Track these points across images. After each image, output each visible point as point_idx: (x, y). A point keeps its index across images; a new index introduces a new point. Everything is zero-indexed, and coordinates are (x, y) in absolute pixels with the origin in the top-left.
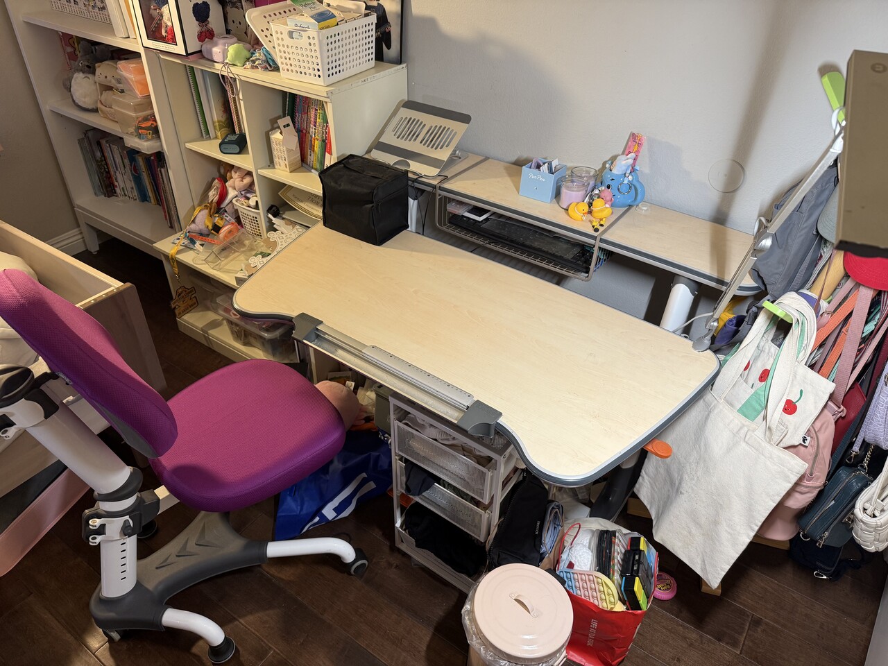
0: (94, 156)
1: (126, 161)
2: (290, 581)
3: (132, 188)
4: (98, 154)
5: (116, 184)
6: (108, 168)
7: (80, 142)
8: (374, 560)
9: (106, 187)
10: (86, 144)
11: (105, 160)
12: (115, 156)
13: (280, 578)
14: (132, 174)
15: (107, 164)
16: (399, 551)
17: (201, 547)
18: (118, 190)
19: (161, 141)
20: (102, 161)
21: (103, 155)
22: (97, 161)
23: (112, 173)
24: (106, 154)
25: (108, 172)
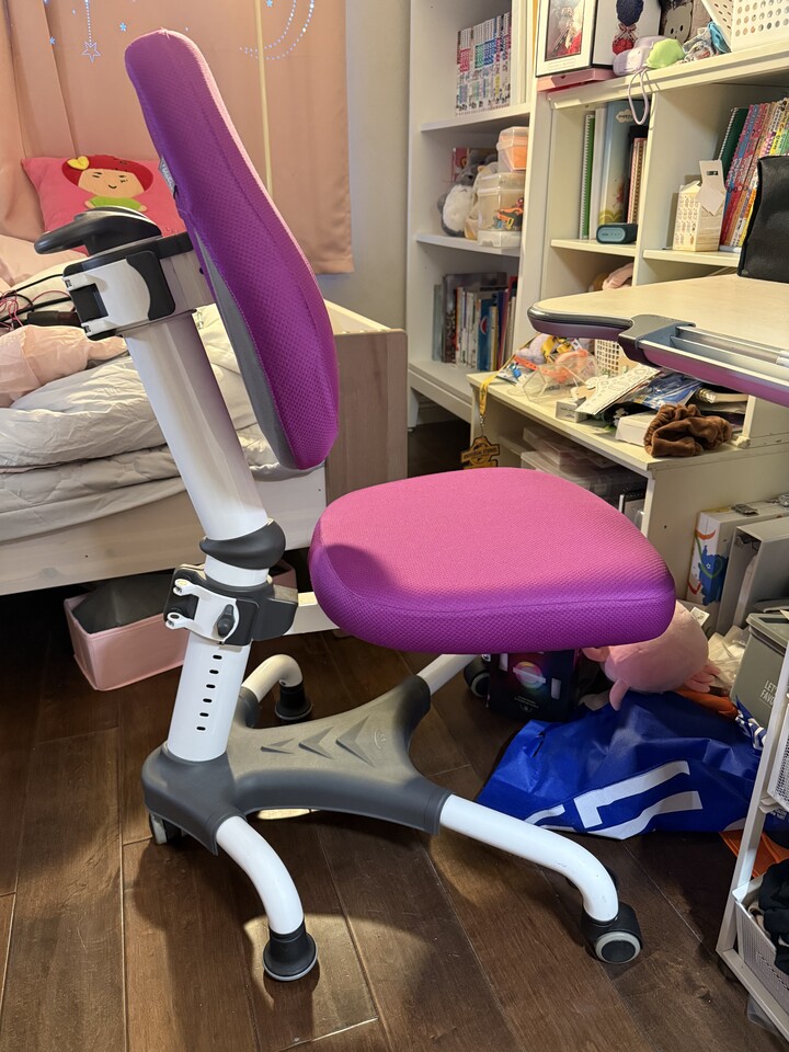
0: (445, 307)
1: (478, 314)
2: (467, 900)
3: (474, 351)
4: (450, 306)
5: (458, 345)
6: (456, 325)
7: (436, 288)
8: (656, 955)
9: (447, 349)
10: (441, 293)
11: (456, 315)
12: (468, 308)
13: (452, 886)
14: (480, 331)
15: (455, 320)
16: (721, 965)
17: (343, 750)
18: (458, 354)
19: (521, 235)
20: (452, 315)
21: (455, 308)
22: (446, 314)
23: (458, 331)
24: (459, 306)
25: (454, 331)
